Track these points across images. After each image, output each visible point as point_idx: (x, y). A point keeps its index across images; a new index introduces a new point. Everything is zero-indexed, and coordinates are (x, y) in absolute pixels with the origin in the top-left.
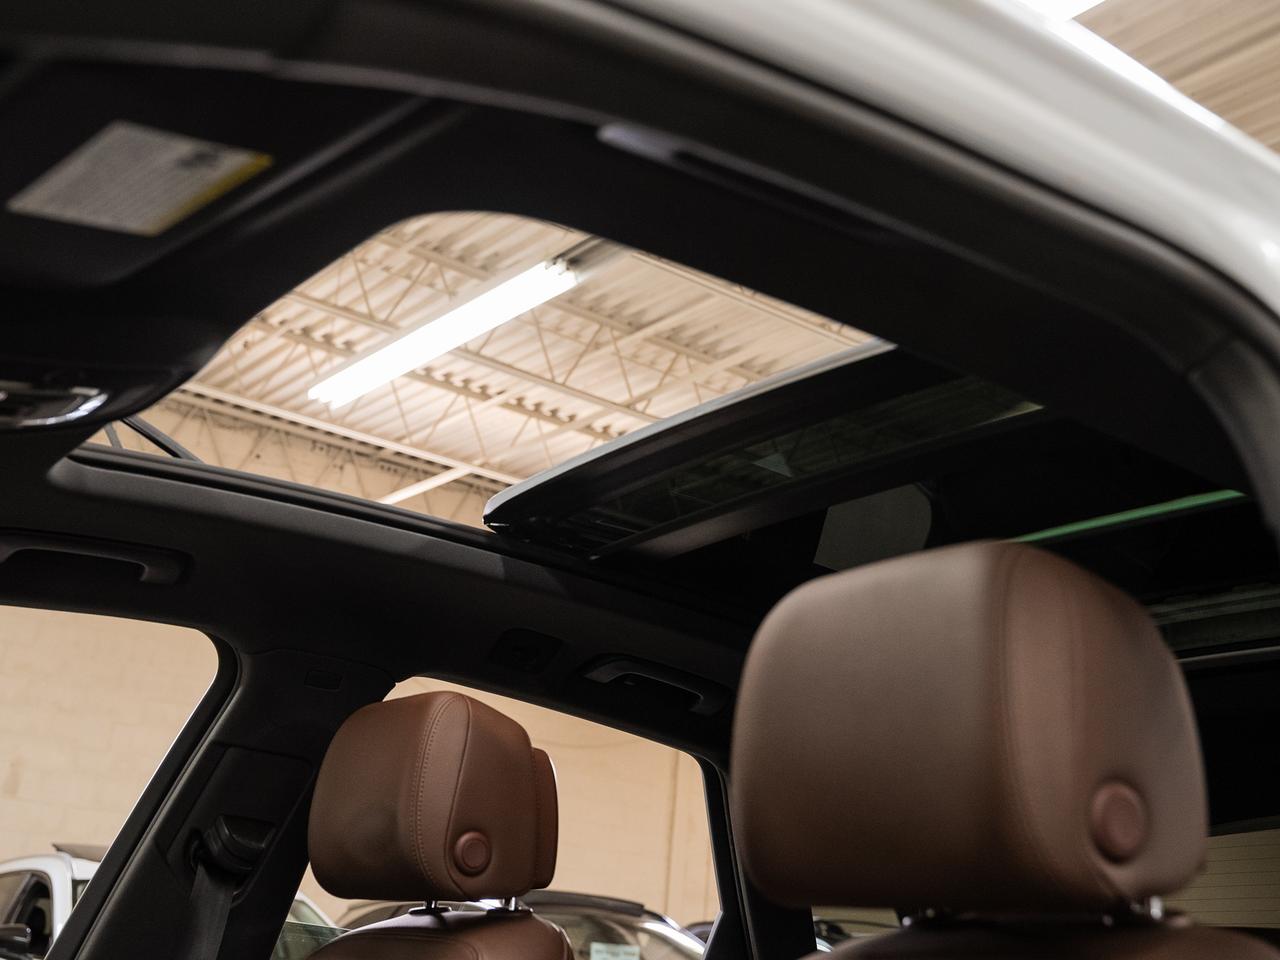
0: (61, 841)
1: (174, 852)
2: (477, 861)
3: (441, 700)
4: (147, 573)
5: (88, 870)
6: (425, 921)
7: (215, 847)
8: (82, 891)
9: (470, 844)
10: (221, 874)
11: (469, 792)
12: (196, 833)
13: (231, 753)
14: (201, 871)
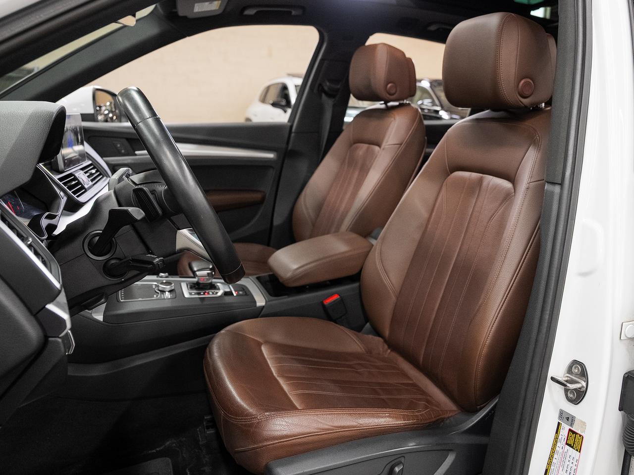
0: (290, 72)
1: (315, 91)
2: (393, 91)
3: (380, 46)
4: (294, 13)
5: (299, 82)
6: (383, 106)
7: (326, 88)
8: (298, 88)
9: (391, 87)
10: (329, 95)
11: (389, 71)
12: (320, 85)
13: (326, 63)
14: (323, 95)
